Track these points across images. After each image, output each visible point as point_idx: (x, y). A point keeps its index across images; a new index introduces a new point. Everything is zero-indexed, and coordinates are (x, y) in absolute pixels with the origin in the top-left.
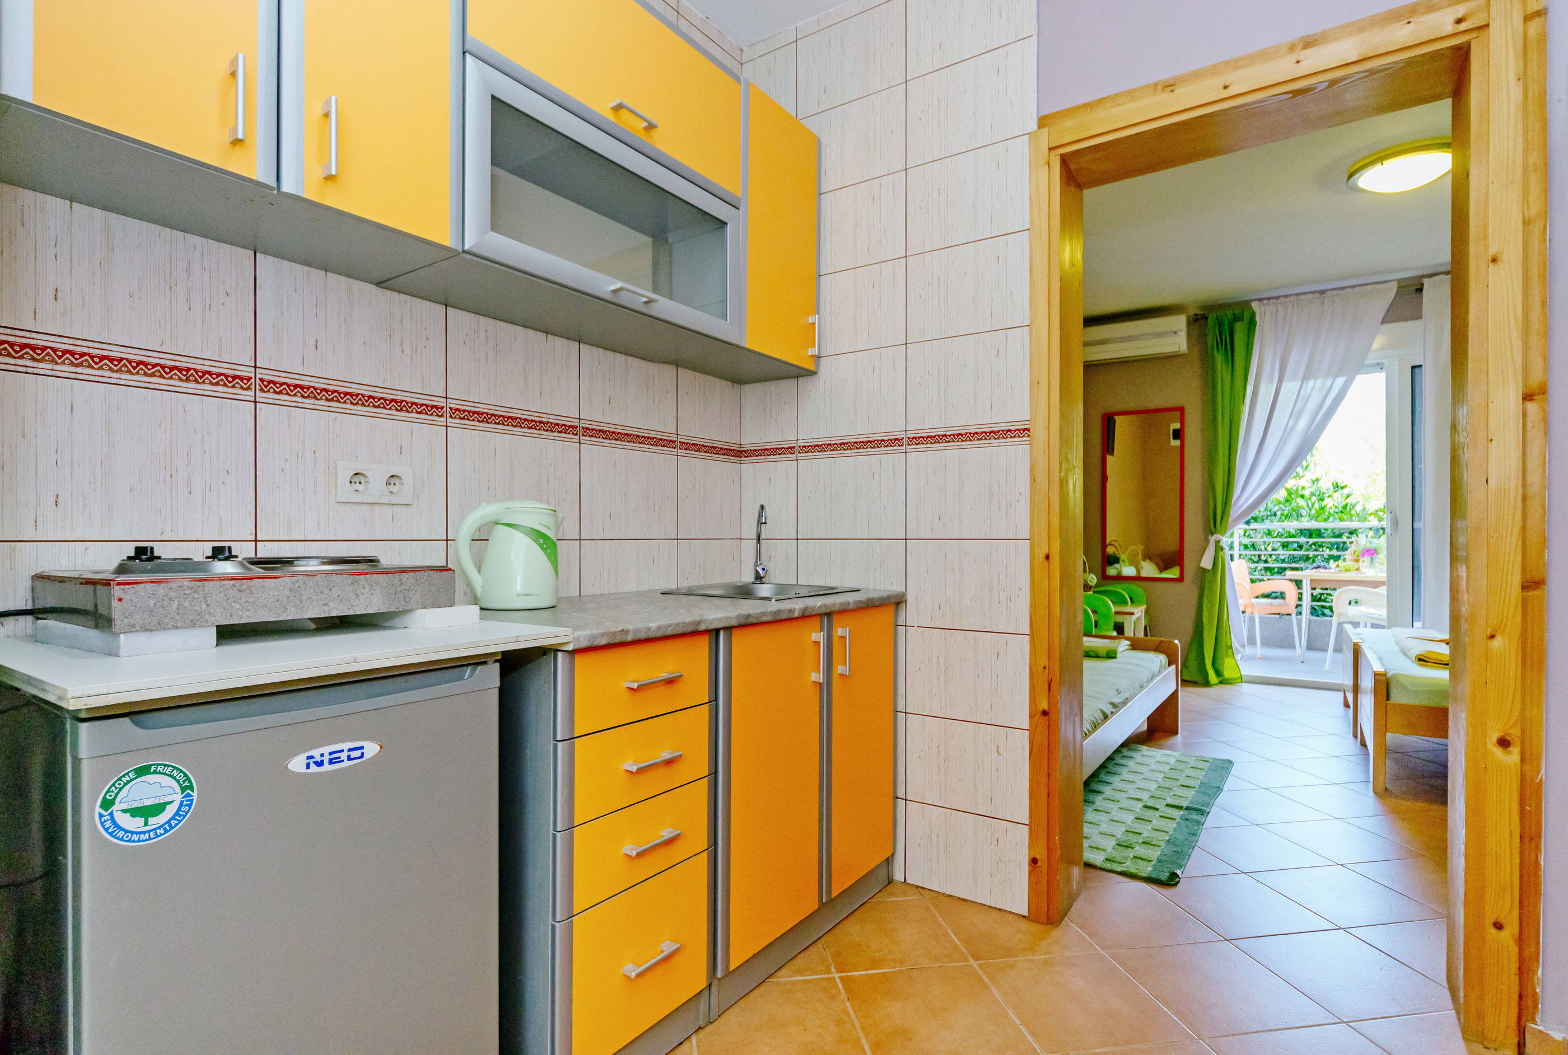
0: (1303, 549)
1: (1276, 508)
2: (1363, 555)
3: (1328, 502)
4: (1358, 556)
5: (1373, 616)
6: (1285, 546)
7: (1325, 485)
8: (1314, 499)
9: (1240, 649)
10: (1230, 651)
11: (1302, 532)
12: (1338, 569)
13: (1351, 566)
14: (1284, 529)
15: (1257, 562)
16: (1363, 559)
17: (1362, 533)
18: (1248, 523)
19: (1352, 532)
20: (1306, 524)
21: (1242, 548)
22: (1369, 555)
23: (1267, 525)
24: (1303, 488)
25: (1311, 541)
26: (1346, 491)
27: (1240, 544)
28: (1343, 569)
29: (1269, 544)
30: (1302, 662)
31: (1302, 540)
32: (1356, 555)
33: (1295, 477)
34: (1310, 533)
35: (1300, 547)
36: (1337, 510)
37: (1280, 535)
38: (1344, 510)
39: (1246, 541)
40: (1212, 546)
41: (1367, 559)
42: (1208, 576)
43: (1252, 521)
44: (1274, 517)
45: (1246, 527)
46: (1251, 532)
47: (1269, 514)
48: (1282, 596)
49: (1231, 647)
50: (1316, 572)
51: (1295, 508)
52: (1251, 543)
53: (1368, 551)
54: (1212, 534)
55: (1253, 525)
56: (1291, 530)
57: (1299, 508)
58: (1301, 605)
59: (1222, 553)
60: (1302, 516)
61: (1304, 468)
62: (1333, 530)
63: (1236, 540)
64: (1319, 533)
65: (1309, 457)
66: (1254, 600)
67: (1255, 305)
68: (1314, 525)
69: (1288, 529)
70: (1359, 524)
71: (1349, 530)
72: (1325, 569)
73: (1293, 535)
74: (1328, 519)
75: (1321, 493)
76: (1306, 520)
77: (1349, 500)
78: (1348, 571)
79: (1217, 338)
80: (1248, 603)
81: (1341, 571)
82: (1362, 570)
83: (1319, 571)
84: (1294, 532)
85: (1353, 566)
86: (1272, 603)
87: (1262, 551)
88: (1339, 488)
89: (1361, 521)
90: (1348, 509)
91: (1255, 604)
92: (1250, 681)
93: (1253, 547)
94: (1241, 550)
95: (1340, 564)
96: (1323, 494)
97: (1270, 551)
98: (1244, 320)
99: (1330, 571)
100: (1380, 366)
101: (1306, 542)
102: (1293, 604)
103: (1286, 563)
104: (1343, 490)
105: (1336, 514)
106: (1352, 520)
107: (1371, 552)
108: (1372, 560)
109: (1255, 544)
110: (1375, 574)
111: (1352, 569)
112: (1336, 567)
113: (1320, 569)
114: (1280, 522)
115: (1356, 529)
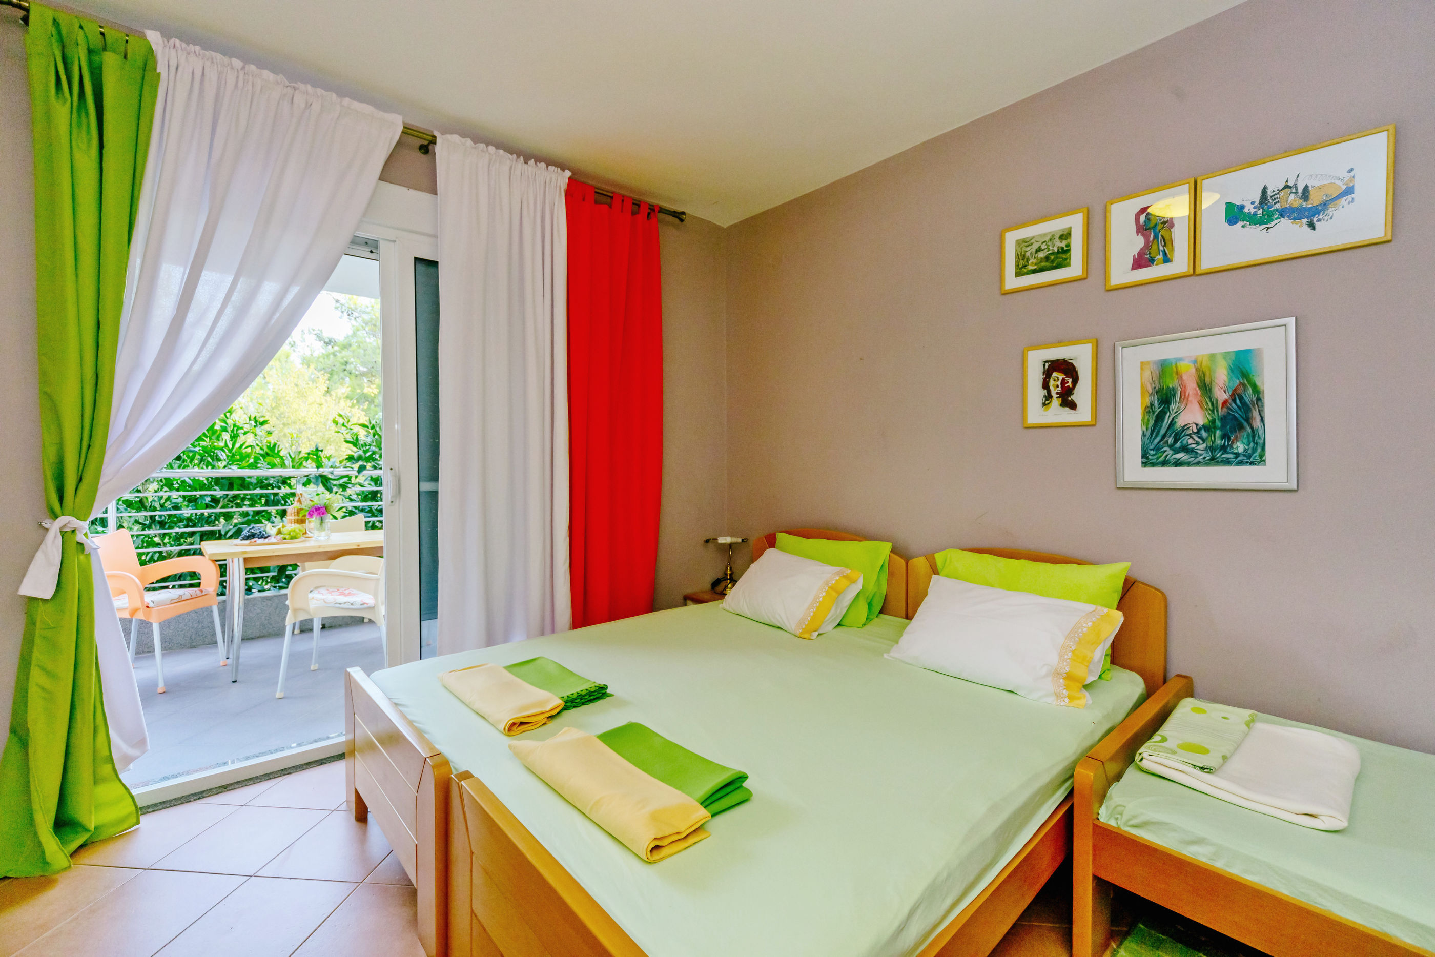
0: (220, 505)
2: (310, 514)
4: (303, 515)
5: (342, 606)
6: (192, 501)
11: (218, 481)
12: (280, 536)
13: (297, 531)
15: (149, 527)
16: (310, 519)
17: (297, 481)
19: (285, 481)
20: (222, 471)
21: (122, 507)
22: (318, 514)
25: (231, 493)
26: (266, 427)
28: (287, 537)
29: (166, 500)
30: (234, 682)
31: (218, 493)
32: (301, 515)
34: (229, 483)
35: (215, 501)
36: (262, 452)
37: (186, 487)
38: (270, 452)
40: (52, 546)
48: (193, 576)
50: (250, 545)
53: (316, 508)
54: (55, 517)
56: (201, 479)
58: (225, 581)
59: (82, 556)
60: (220, 460)
62: (259, 478)
64: (243, 483)
66: (150, 597)
67: (153, 36)
68: (235, 471)
69: (197, 478)
70: (293, 471)
71: (281, 479)
72: (262, 537)
73: (202, 487)
74: (254, 466)
75: (235, 429)
76: (223, 466)
77: (272, 439)
78: (296, 538)
79: (56, 64)
80: (138, 604)
81: (285, 539)
82: (309, 534)
83: (255, 541)
84: (205, 482)
85: (300, 530)
86: (181, 596)
87: (155, 509)
88: (258, 423)
89: (296, 467)
90: (276, 451)
91: (151, 605)
92: (156, 809)
93: (141, 505)
94: (119, 511)
95: (282, 529)
96: (237, 430)
97: (170, 510)
98: (128, 56)
99: (270, 541)
100: (372, 247)
101: (225, 496)
102: (214, 591)
103: (194, 526)
104: (263, 427)
105: (261, 458)
106: (283, 465)
107: (320, 511)
108: (322, 520)
109: (145, 500)
110: (327, 537)
111: (299, 535)
112: (277, 534)
113: (256, 539)
114: (183, 468)
115: (289, 478)
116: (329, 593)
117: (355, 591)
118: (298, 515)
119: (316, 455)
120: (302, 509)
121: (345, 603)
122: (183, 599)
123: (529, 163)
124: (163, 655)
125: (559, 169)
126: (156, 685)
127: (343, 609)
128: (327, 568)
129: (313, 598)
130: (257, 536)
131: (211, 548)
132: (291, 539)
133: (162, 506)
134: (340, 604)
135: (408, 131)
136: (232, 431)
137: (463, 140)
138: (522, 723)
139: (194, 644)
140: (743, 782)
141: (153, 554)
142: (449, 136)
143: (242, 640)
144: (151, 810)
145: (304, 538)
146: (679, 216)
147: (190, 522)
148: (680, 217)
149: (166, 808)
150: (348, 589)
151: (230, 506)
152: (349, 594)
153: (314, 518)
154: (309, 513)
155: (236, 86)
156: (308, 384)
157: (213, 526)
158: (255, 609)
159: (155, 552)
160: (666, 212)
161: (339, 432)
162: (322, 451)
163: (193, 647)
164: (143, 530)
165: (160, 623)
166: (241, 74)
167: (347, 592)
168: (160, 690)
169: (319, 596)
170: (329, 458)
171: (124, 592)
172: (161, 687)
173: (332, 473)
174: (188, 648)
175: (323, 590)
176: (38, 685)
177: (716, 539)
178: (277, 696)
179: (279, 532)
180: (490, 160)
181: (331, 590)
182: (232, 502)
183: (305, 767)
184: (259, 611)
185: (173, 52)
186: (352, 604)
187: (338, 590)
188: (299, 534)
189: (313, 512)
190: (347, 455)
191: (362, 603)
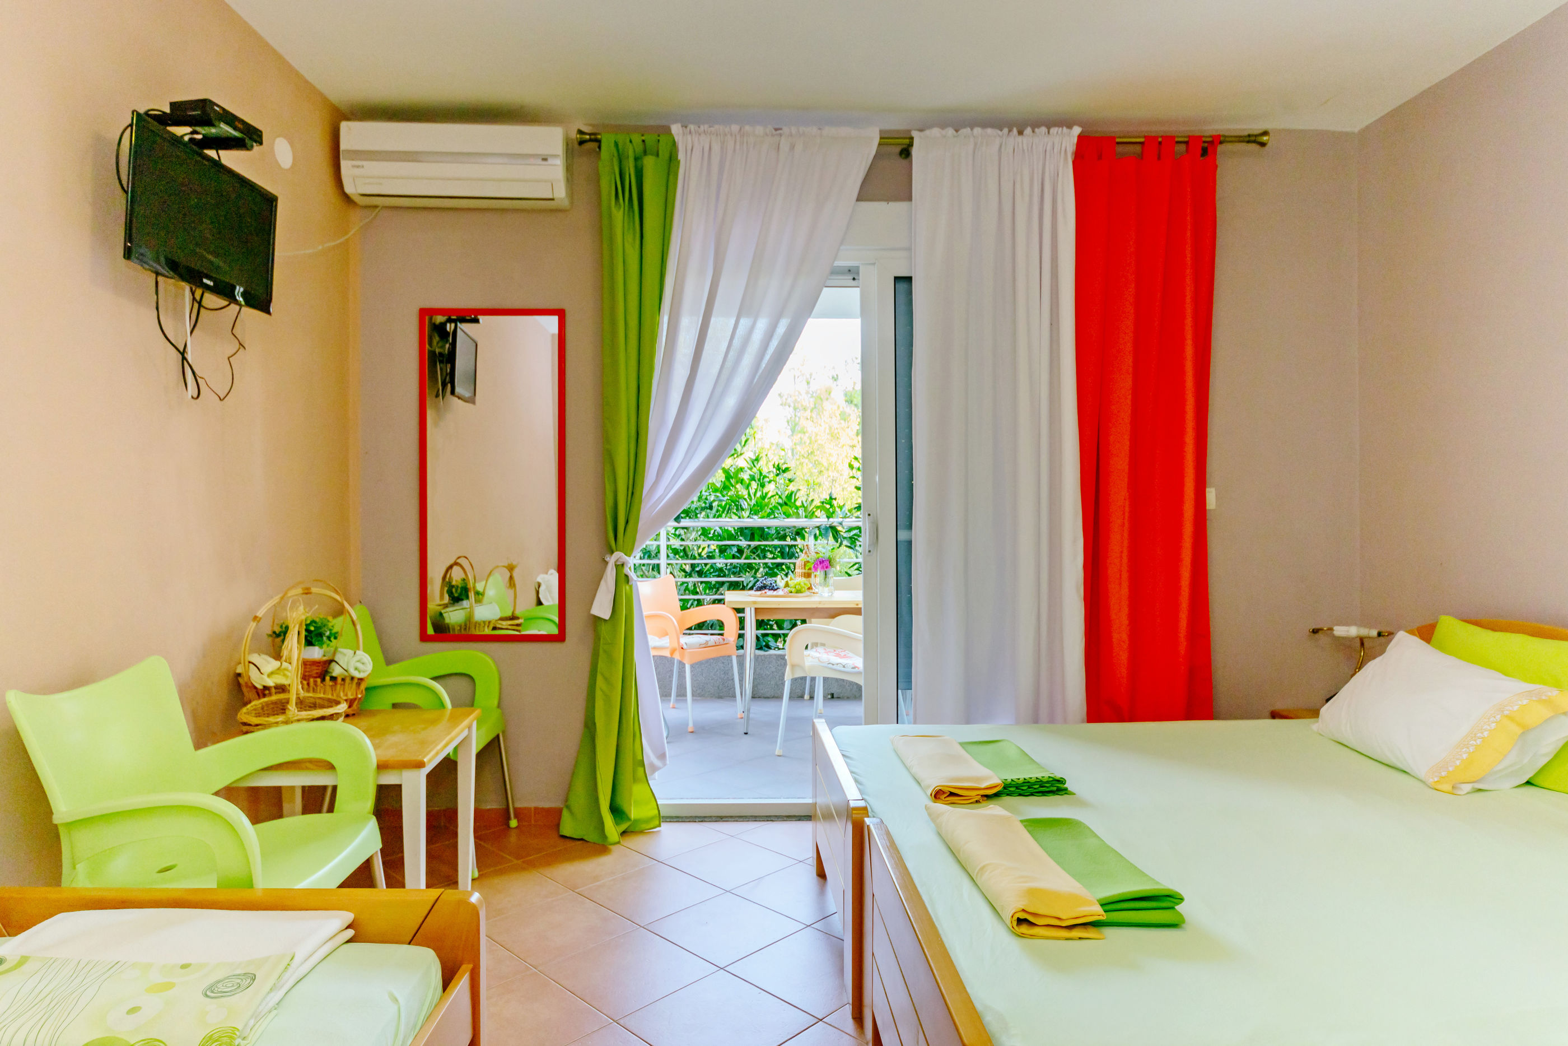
0: (744, 556)
1: (712, 498)
2: (816, 569)
3: (770, 488)
4: (810, 569)
5: (835, 667)
6: (723, 550)
7: (766, 467)
8: (754, 485)
9: (657, 762)
10: (640, 770)
11: (742, 531)
12: (787, 589)
13: (802, 585)
14: (720, 528)
15: (690, 575)
16: (815, 573)
17: (810, 533)
18: (678, 519)
19: (799, 533)
20: (745, 521)
21: (671, 554)
22: (823, 568)
23: (702, 521)
24: (742, 470)
25: (753, 544)
26: (789, 474)
27: (668, 547)
28: (793, 590)
29: (703, 549)
30: (746, 734)
31: (743, 543)
32: (807, 568)
33: (733, 455)
34: (751, 533)
35: (740, 551)
36: (780, 501)
37: (718, 537)
38: (788, 501)
39: (676, 543)
40: (610, 573)
41: (819, 573)
42: (604, 629)
43: (682, 515)
44: (708, 511)
45: (676, 524)
46: (682, 532)
47: (703, 505)
48: (719, 625)
49: (642, 764)
50: (761, 596)
51: (734, 498)
52: (682, 548)
53: (822, 562)
54: (612, 552)
55: (685, 522)
56: (730, 529)
57: (738, 496)
58: (743, 634)
59: (628, 587)
60: (743, 510)
61: (743, 443)
62: (776, 528)
63: (663, 543)
64: (761, 533)
65: (748, 430)
66: (685, 640)
67: (676, 129)
68: (756, 521)
69: (726, 528)
70: (806, 521)
71: (795, 530)
72: (772, 589)
73: (731, 537)
74: (771, 514)
75: (762, 477)
76: (747, 516)
77: (792, 487)
78: (801, 592)
79: (616, 180)
80: (676, 645)
81: (791, 592)
82: (815, 590)
83: (766, 593)
84: (733, 532)
85: (805, 584)
86: (707, 642)
87: (695, 558)
88: (781, 471)
89: (808, 517)
90: (793, 501)
91: (685, 647)
92: (672, 820)
93: (685, 553)
94: (669, 558)
95: (789, 582)
96: (763, 478)
97: (705, 559)
98: (660, 154)
99: (778, 594)
100: (853, 274)
101: (748, 547)
102: (734, 641)
103: (724, 576)
104: (785, 475)
105: (780, 507)
106: (798, 516)
107: (824, 564)
108: (826, 575)
109: (687, 549)
110: (830, 594)
111: (803, 589)
112: (785, 587)
113: (767, 591)
114: (718, 518)
115: (803, 529)
116: (826, 653)
117: (851, 654)
118: (805, 569)
119: (829, 505)
120: (808, 562)
121: (837, 664)
122: (709, 645)
123: (1025, 132)
124: (693, 700)
125: (1065, 128)
126: (687, 725)
127: (835, 670)
128: (828, 625)
129: (809, 655)
130: (768, 587)
131: (732, 597)
132: (796, 593)
133: (700, 555)
134: (833, 665)
135: (886, 139)
136: (759, 480)
137: (944, 132)
138: (952, 794)
139: (721, 695)
140: (1178, 904)
141: (693, 602)
142: (927, 132)
143: (752, 697)
144: (668, 820)
145: (809, 593)
146: (1256, 140)
147: (720, 573)
148: (1259, 140)
149: (679, 822)
150: (844, 651)
151: (752, 557)
152: (845, 657)
153: (819, 572)
154: (814, 567)
155: (734, 150)
156: (840, 423)
157: (739, 577)
158: (770, 667)
159: (694, 600)
160: (1233, 139)
161: (854, 477)
162: (835, 499)
163: (720, 697)
164: (686, 577)
165: (691, 665)
166: (738, 138)
167: (843, 654)
168: (690, 730)
169: (817, 655)
170: (841, 508)
171: (667, 634)
172: (690, 728)
173: (841, 524)
174: (716, 697)
175: (820, 649)
176: (602, 690)
177: (1331, 629)
178: (777, 753)
179: (787, 585)
180: (976, 144)
181: (828, 650)
182: (754, 553)
183: (785, 819)
184: (773, 669)
185: (689, 137)
186: (844, 667)
187: (835, 651)
188: (804, 587)
189: (817, 564)
190: (856, 504)
191: (853, 666)
